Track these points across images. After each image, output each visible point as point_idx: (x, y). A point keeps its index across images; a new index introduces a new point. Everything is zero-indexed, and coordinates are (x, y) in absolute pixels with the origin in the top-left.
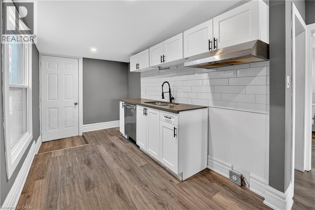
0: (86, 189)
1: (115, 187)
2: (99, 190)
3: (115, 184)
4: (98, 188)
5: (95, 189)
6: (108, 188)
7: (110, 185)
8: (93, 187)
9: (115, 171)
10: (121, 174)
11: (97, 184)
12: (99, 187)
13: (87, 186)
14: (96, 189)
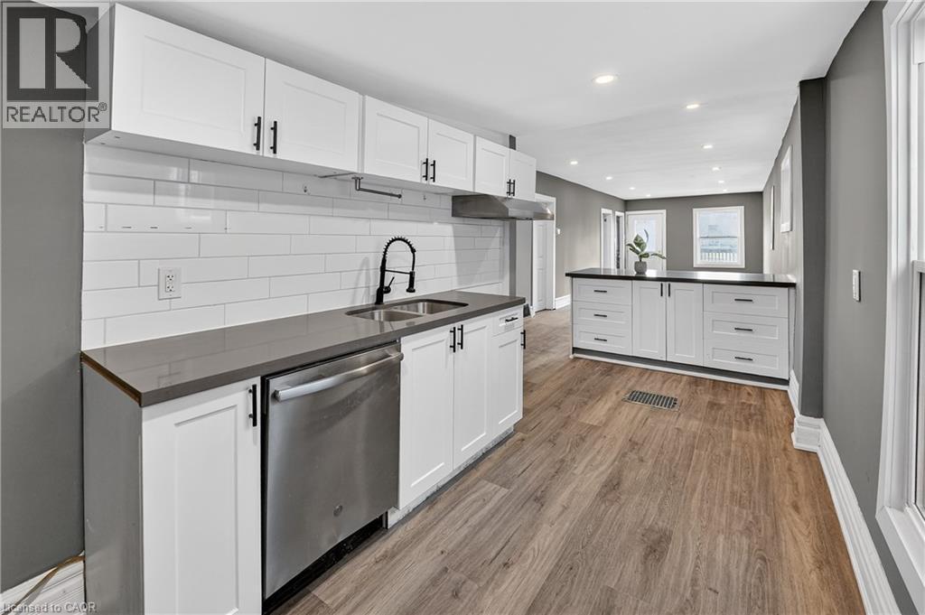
0: (669, 539)
1: (610, 497)
2: (645, 515)
3: (604, 502)
4: (642, 521)
5: (650, 523)
6: (624, 504)
7: (613, 509)
8: (651, 529)
9: (567, 524)
10: (565, 508)
11: (639, 530)
12: (639, 521)
13: (661, 544)
14: (648, 523)
